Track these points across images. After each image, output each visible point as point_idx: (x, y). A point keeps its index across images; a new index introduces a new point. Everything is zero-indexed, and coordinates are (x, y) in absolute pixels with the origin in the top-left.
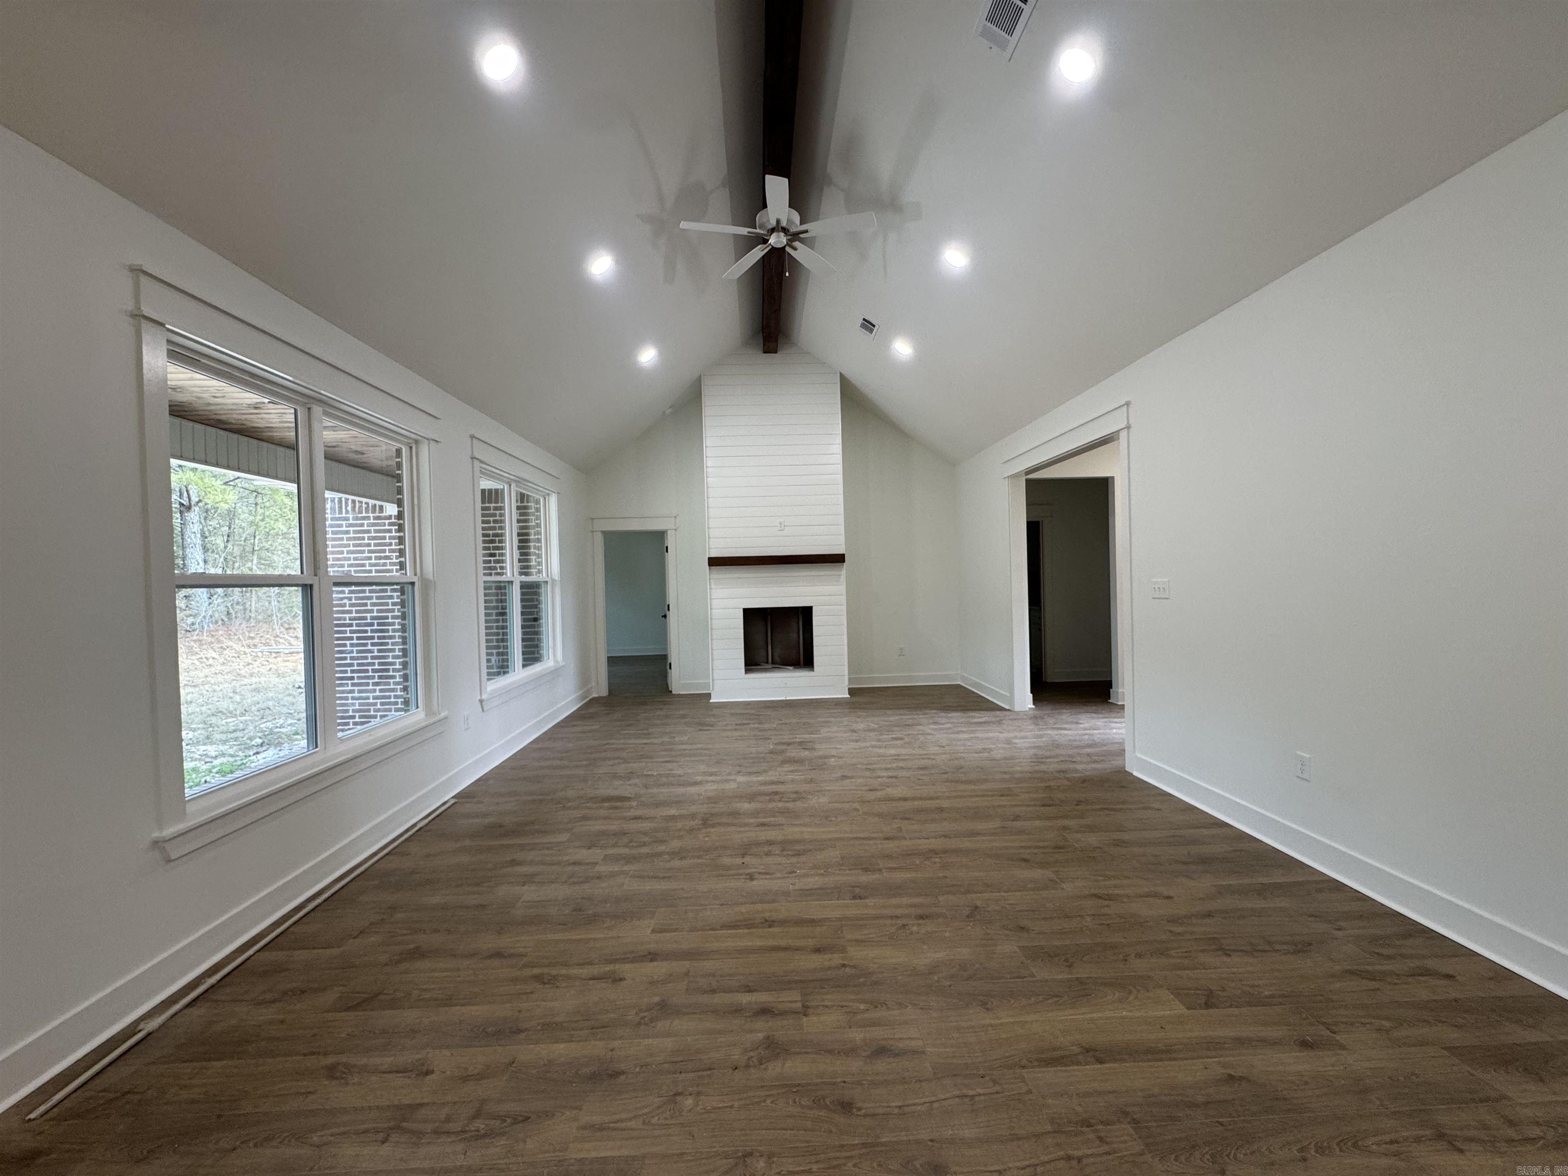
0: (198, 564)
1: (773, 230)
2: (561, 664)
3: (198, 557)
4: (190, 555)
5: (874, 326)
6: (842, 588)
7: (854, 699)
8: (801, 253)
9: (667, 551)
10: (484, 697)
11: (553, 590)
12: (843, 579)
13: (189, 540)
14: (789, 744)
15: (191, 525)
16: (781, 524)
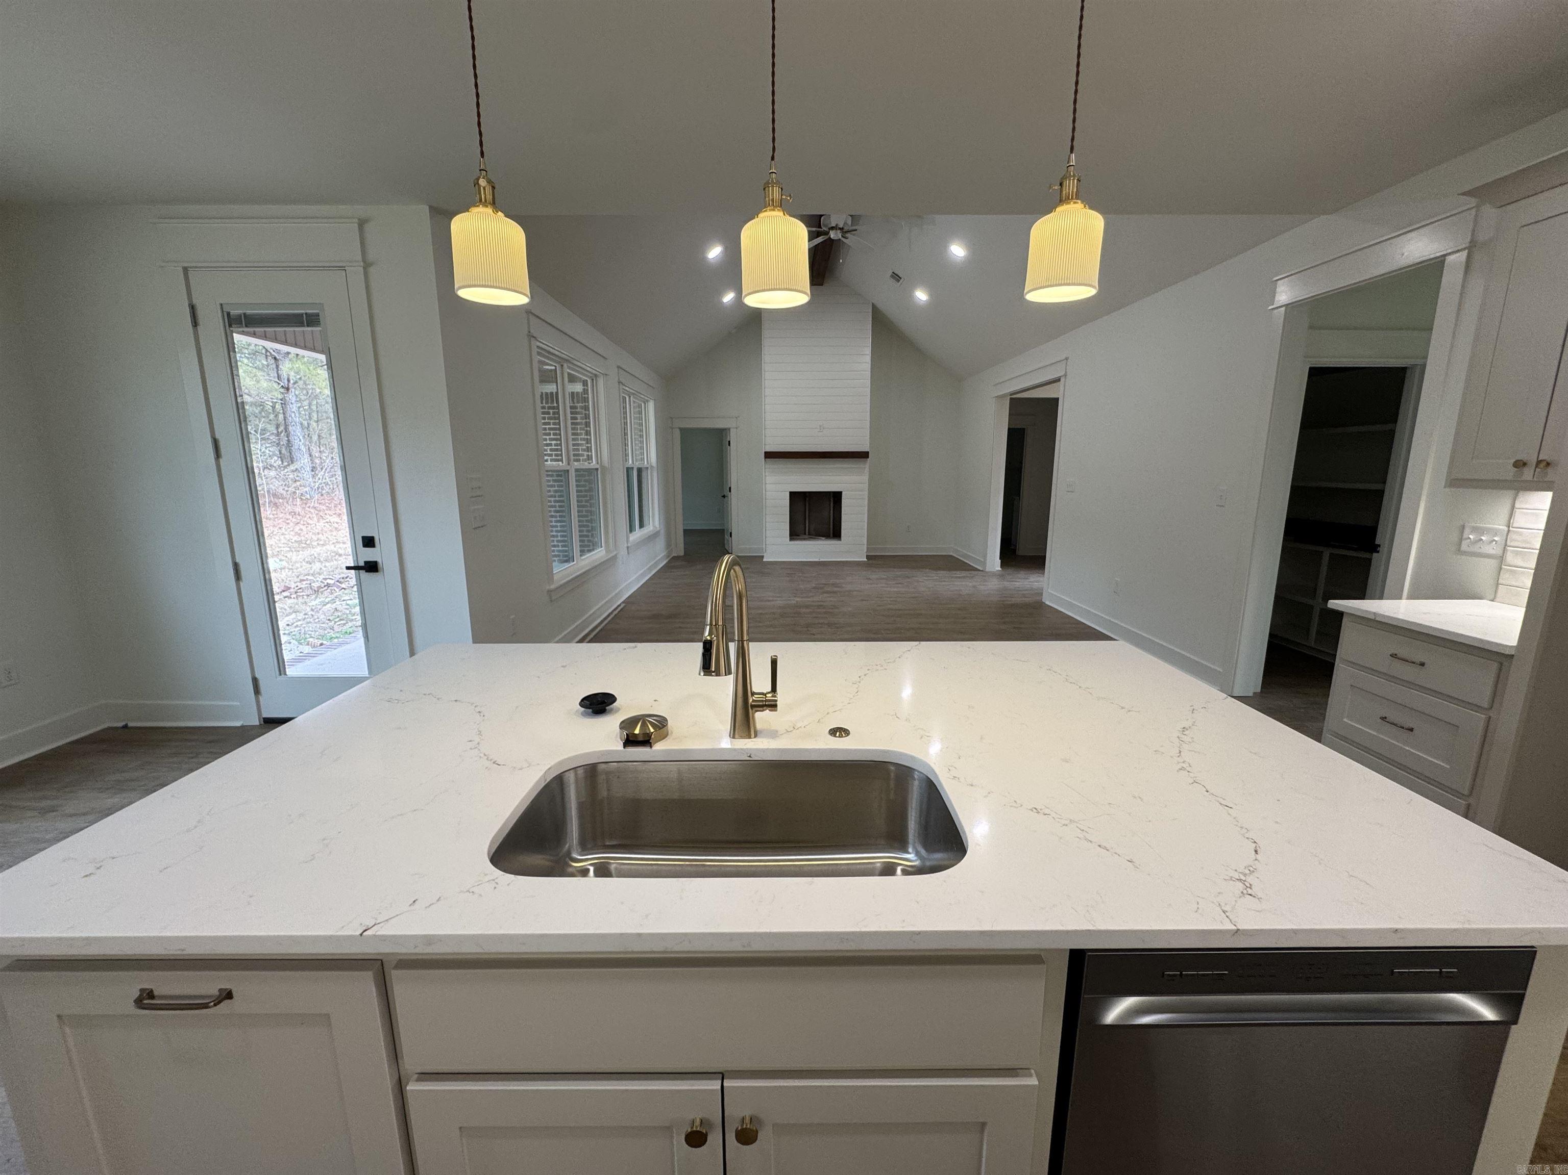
0: (300, 441)
1: (832, 228)
2: (658, 529)
3: (299, 434)
4: (292, 432)
5: (901, 278)
6: (866, 478)
7: (870, 562)
8: (851, 240)
9: (729, 445)
10: (629, 545)
11: (651, 473)
12: (867, 469)
13: (290, 418)
14: (825, 584)
15: (291, 405)
16: (820, 426)
